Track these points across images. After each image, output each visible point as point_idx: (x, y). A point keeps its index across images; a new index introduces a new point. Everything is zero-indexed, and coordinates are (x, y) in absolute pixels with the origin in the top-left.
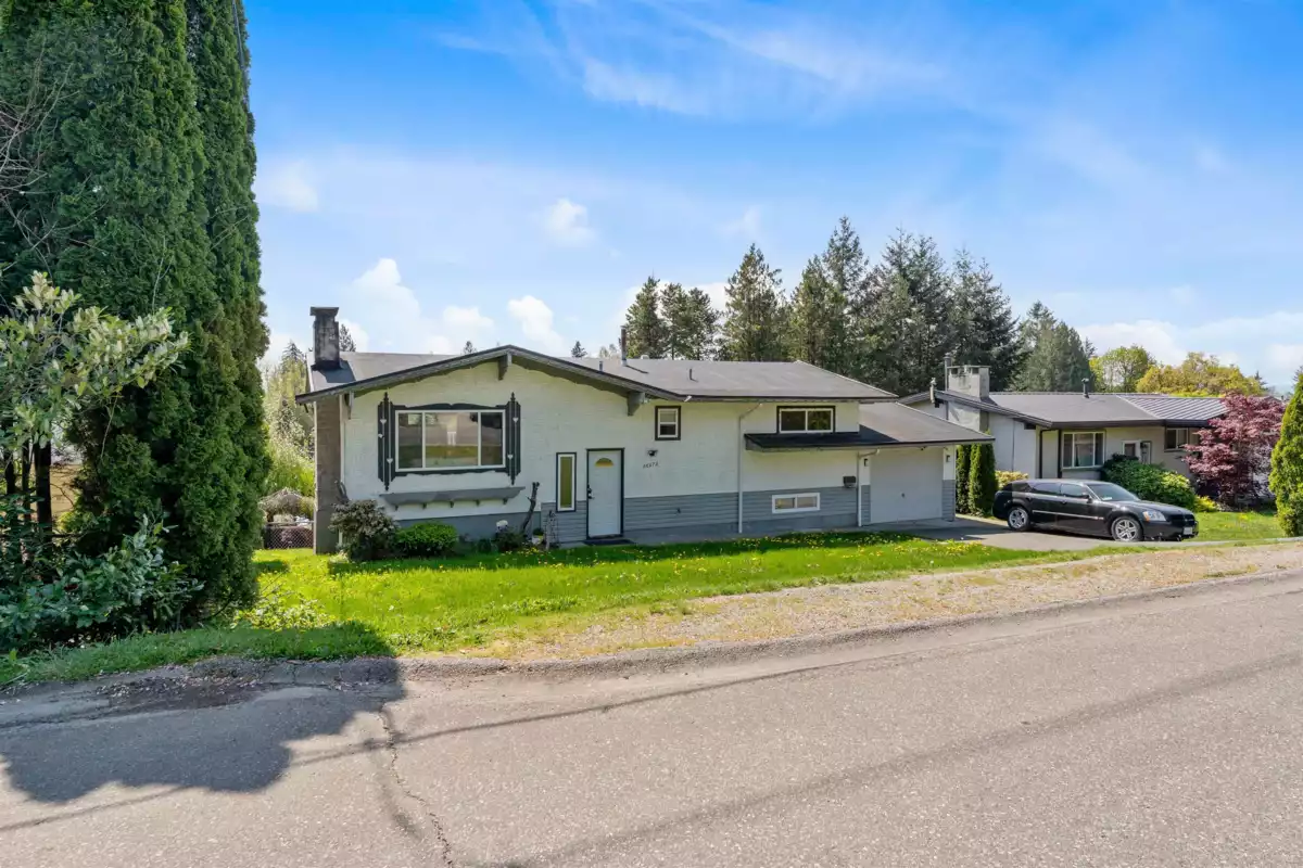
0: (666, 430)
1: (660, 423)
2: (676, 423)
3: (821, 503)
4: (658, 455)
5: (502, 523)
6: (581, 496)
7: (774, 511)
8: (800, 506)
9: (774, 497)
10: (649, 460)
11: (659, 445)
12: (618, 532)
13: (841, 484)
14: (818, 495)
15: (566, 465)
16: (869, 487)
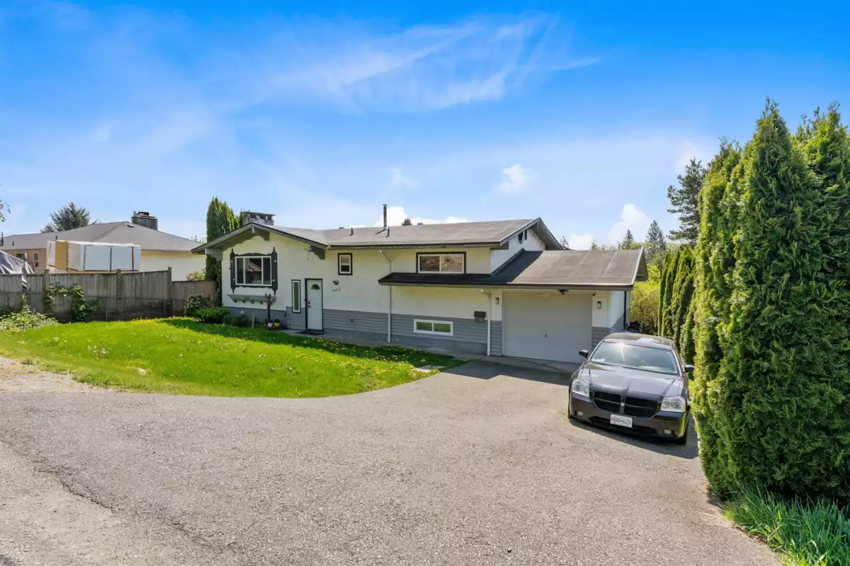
0: (345, 268)
1: (340, 264)
2: (350, 264)
3: (454, 331)
4: (340, 284)
5: (242, 312)
6: (303, 306)
7: (416, 331)
8: (436, 330)
9: (416, 321)
10: (336, 287)
11: (340, 278)
12: (321, 328)
13: (473, 317)
14: (451, 323)
15: (296, 286)
16: (499, 323)
